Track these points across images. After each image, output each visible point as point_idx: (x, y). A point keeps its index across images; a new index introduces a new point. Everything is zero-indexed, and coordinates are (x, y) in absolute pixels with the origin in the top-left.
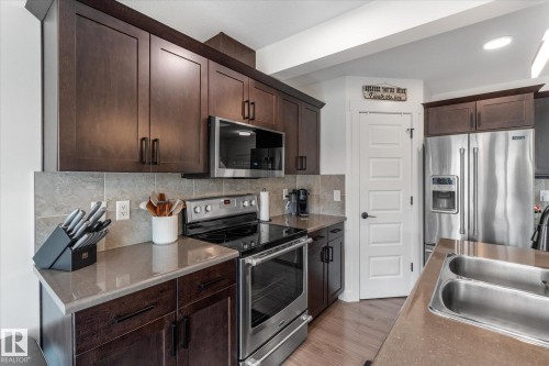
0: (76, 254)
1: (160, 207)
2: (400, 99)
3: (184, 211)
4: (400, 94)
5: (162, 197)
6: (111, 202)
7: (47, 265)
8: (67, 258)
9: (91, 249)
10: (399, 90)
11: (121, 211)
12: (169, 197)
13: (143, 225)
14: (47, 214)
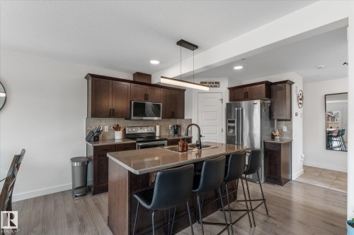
0: (95, 138)
1: (117, 128)
2: (216, 86)
3: (125, 130)
4: (217, 84)
5: (118, 125)
6: (104, 126)
7: (88, 140)
8: (92, 139)
9: (98, 137)
10: (216, 83)
11: (106, 129)
12: (120, 125)
13: (112, 133)
14: (88, 128)
